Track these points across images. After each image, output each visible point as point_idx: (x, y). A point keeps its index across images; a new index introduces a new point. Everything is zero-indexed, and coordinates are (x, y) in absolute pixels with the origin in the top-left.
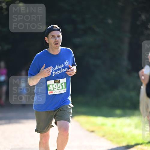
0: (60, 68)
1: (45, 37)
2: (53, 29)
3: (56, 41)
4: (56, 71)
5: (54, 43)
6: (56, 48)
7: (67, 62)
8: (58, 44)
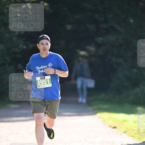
0: (44, 68)
1: (37, 43)
2: (43, 38)
3: (44, 48)
4: (41, 70)
5: (42, 49)
6: (44, 53)
7: (50, 64)
8: (46, 50)
